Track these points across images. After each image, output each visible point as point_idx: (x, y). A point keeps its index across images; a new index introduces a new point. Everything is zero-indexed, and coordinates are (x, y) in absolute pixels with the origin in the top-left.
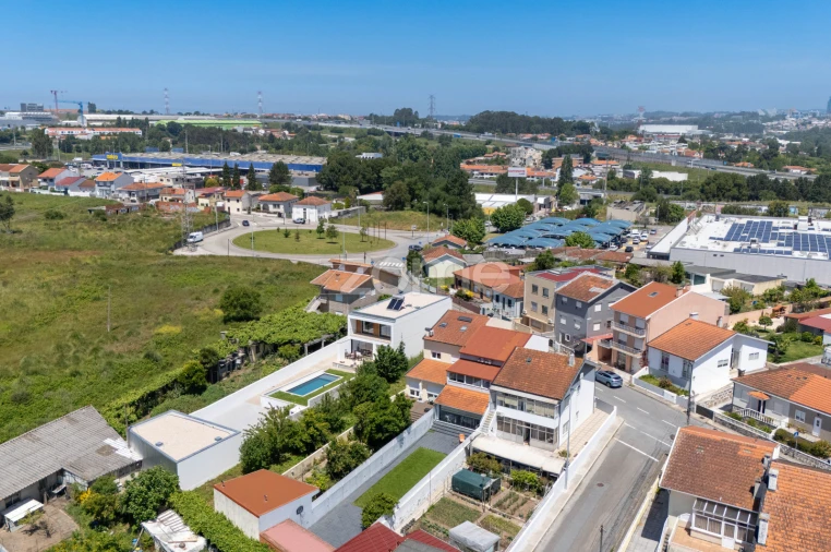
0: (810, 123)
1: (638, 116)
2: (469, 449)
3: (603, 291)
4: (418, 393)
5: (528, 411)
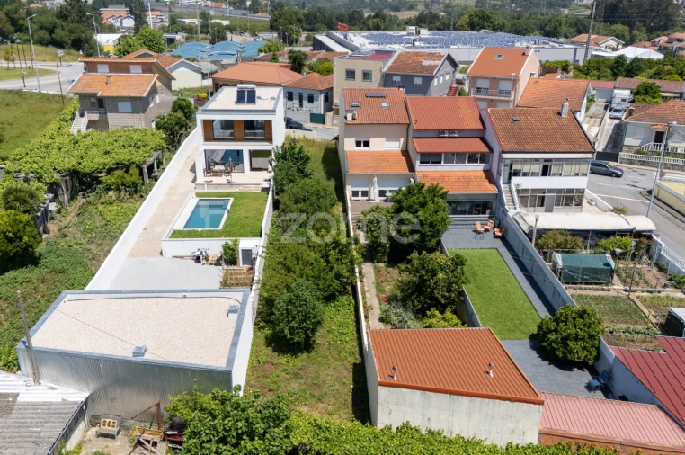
2: (531, 232)
3: (439, 63)
4: (365, 194)
5: (554, 175)
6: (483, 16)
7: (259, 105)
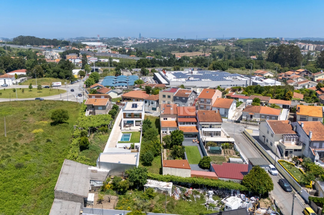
0: (136, 42)
1: (98, 38)
2: (205, 142)
3: (190, 93)
4: (166, 132)
5: (212, 128)
6: (218, 65)
7: (138, 108)
